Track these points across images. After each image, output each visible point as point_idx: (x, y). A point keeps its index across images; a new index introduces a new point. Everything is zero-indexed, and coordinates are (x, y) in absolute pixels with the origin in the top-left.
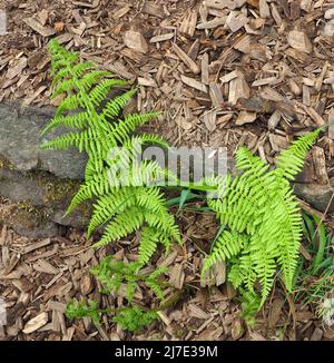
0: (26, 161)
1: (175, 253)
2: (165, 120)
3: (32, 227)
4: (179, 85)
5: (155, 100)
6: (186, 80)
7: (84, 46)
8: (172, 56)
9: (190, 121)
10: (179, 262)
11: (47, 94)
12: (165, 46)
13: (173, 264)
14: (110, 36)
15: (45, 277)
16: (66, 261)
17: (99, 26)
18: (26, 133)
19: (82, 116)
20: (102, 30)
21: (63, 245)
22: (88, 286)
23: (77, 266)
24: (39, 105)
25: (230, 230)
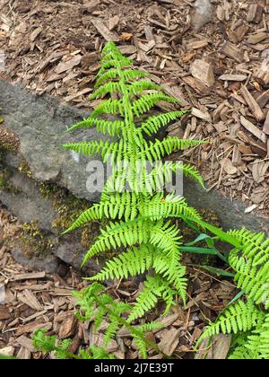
0: (47, 169)
1: (176, 316)
2: (209, 160)
3: (31, 255)
4: (236, 127)
5: (204, 136)
6: (245, 122)
7: (146, 62)
8: (239, 98)
9: (236, 165)
10: (177, 327)
11: (90, 96)
12: (234, 87)
13: (169, 328)
14: (177, 62)
15: (27, 310)
16: (54, 301)
17: (168, 50)
18: (55, 138)
19: (118, 124)
20: (170, 53)
21: (57, 284)
22: (68, 331)
23: (64, 307)
24: (78, 105)
25: (245, 301)
